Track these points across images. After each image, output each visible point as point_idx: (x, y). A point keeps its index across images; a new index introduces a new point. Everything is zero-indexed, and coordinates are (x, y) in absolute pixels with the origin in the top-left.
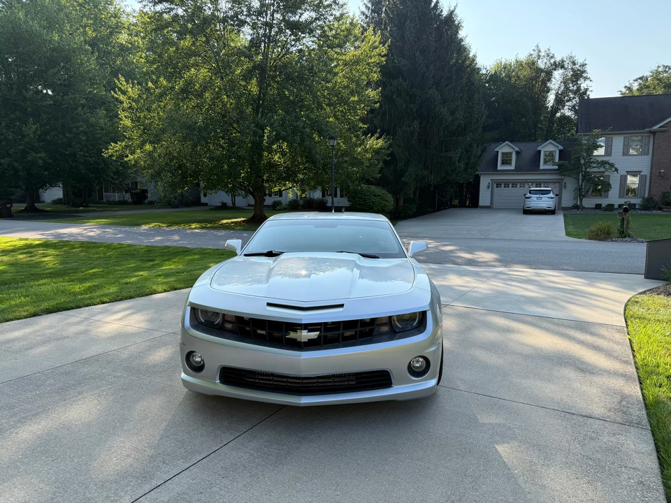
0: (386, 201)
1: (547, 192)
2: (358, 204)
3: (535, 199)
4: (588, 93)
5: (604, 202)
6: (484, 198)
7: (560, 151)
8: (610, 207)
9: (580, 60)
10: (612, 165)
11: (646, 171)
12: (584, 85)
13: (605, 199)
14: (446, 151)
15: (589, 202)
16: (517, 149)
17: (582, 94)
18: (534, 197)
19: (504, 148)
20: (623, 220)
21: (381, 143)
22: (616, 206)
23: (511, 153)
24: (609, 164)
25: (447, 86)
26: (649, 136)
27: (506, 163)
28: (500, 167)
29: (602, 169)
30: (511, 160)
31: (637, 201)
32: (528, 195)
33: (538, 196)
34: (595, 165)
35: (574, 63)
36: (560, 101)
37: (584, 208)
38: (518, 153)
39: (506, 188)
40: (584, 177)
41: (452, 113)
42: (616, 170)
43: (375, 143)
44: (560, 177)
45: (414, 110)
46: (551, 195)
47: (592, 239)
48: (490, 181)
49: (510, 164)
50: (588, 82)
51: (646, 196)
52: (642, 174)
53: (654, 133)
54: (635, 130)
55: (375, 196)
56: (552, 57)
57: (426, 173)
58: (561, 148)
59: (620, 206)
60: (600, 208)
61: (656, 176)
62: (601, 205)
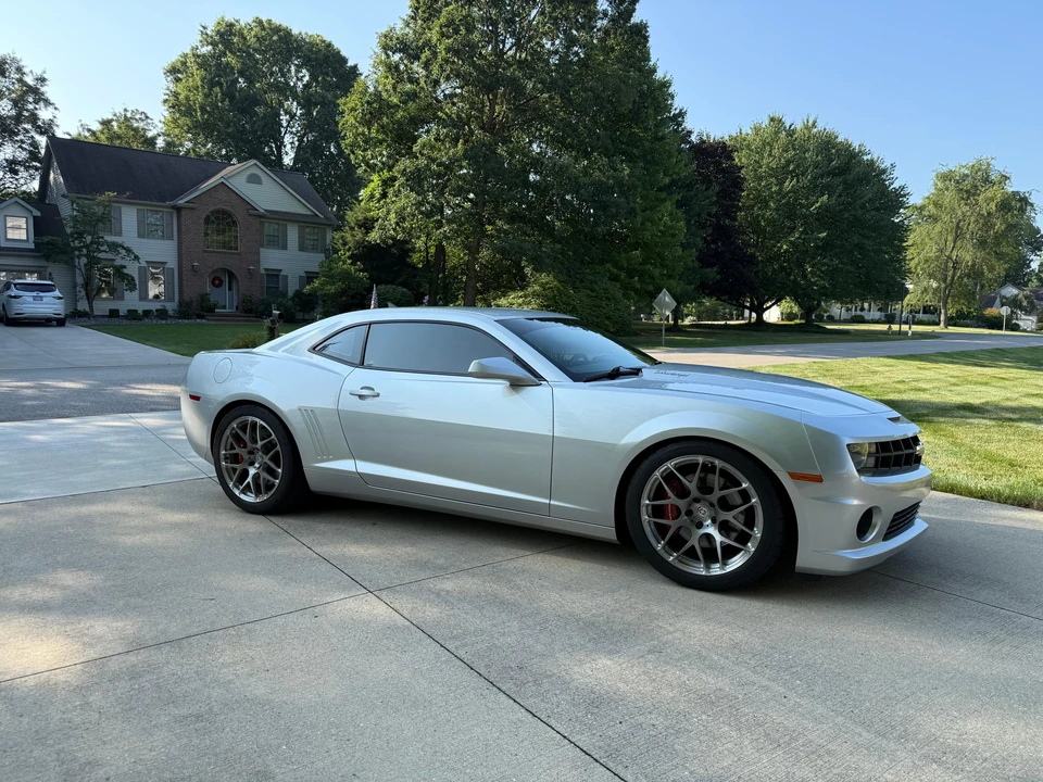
1: (49, 288)
3: (31, 299)
5: (122, 307)
7: (34, 217)
8: (132, 314)
10: (128, 250)
11: (172, 263)
12: (44, 114)
13: (119, 302)
15: (101, 307)
17: (46, 129)
18: (28, 296)
22: (140, 312)
24: (124, 248)
26: (172, 213)
29: (114, 256)
32: (14, 292)
33: (35, 294)
34: (105, 248)
35: (19, 70)
37: (95, 316)
40: (91, 266)
42: (136, 258)
44: (43, 263)
46: (57, 293)
50: (50, 109)
51: (178, 299)
52: (167, 266)
53: (178, 209)
54: (151, 200)
58: (38, 213)
59: (146, 312)
60: (118, 316)
61: (185, 270)
62: (118, 311)
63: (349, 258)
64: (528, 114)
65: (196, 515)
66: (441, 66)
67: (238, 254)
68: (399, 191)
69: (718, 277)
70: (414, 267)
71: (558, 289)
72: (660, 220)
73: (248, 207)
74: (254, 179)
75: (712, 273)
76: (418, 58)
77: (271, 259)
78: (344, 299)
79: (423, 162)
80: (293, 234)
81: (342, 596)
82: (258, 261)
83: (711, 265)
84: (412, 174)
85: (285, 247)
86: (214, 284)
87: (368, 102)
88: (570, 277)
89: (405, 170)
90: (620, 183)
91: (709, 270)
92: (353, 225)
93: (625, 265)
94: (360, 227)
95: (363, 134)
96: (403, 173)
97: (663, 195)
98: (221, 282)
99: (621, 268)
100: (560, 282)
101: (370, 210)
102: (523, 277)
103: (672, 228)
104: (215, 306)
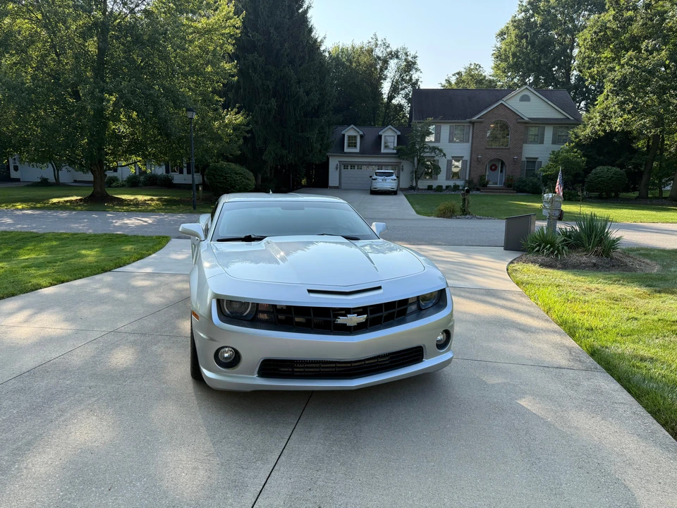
0: (248, 179)
1: (390, 174)
2: (218, 182)
3: (381, 181)
4: (419, 83)
5: (435, 184)
6: (333, 179)
7: (398, 136)
8: (439, 188)
9: (412, 52)
10: (441, 151)
11: (467, 157)
12: (415, 76)
13: (434, 181)
14: (302, 132)
15: (423, 184)
16: (361, 133)
17: (414, 84)
18: (380, 178)
19: (350, 131)
20: (464, 200)
21: (240, 119)
22: (444, 188)
23: (355, 137)
24: (438, 149)
25: (300, 65)
26: (469, 126)
27: (352, 146)
28: (346, 150)
29: (433, 154)
30: (356, 143)
31: (460, 183)
32: (375, 177)
33: (383, 177)
34: (428, 150)
35: (406, 54)
36: (395, 90)
37: (419, 189)
38: (361, 136)
39: (353, 170)
40: (419, 161)
41: (308, 94)
42: (445, 155)
43: (234, 118)
44: (399, 161)
45: (271, 87)
46: (394, 177)
47: (440, 217)
48: (338, 163)
49: (355, 146)
50: (418, 73)
51: (467, 178)
52: (463, 159)
53: (473, 123)
54: (458, 119)
55: (236, 174)
56: (388, 47)
57: (285, 152)
58: (399, 133)
59: (447, 187)
60: (432, 189)
61: (475, 161)
62: (432, 186)
63: (574, 147)
67: (507, 149)
73: (518, 117)
74: (525, 99)
77: (531, 151)
80: (549, 133)
82: (521, 153)
84: (618, 81)
85: (542, 142)
86: (491, 168)
87: (595, 33)
89: (613, 79)
98: (496, 167)
104: (487, 183)
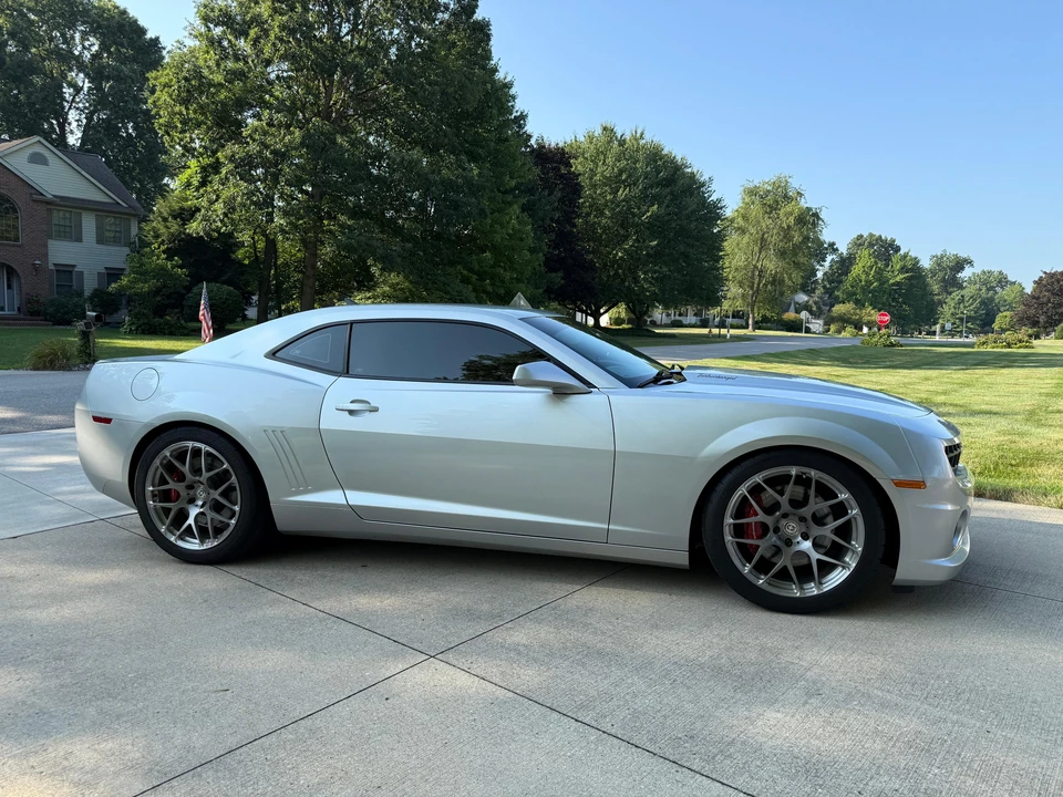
20: (88, 335)
63: (164, 252)
64: (368, 105)
65: (117, 572)
66: (274, 45)
67: (18, 246)
68: (227, 178)
69: (563, 282)
70: (240, 263)
71: (410, 291)
72: (508, 223)
73: (33, 191)
74: (37, 159)
75: (557, 278)
76: (246, 35)
77: (61, 252)
78: (158, 298)
79: (253, 148)
80: (89, 224)
81: (401, 667)
82: (46, 255)
83: (556, 271)
84: (242, 160)
85: (79, 239)
87: (186, 79)
88: (422, 278)
89: (233, 156)
90: (469, 182)
91: (553, 275)
92: (165, 215)
93: (477, 267)
94: (175, 217)
95: (180, 113)
96: (231, 159)
97: (509, 198)
99: (471, 270)
100: (411, 282)
101: (187, 200)
102: (371, 277)
103: (520, 231)
